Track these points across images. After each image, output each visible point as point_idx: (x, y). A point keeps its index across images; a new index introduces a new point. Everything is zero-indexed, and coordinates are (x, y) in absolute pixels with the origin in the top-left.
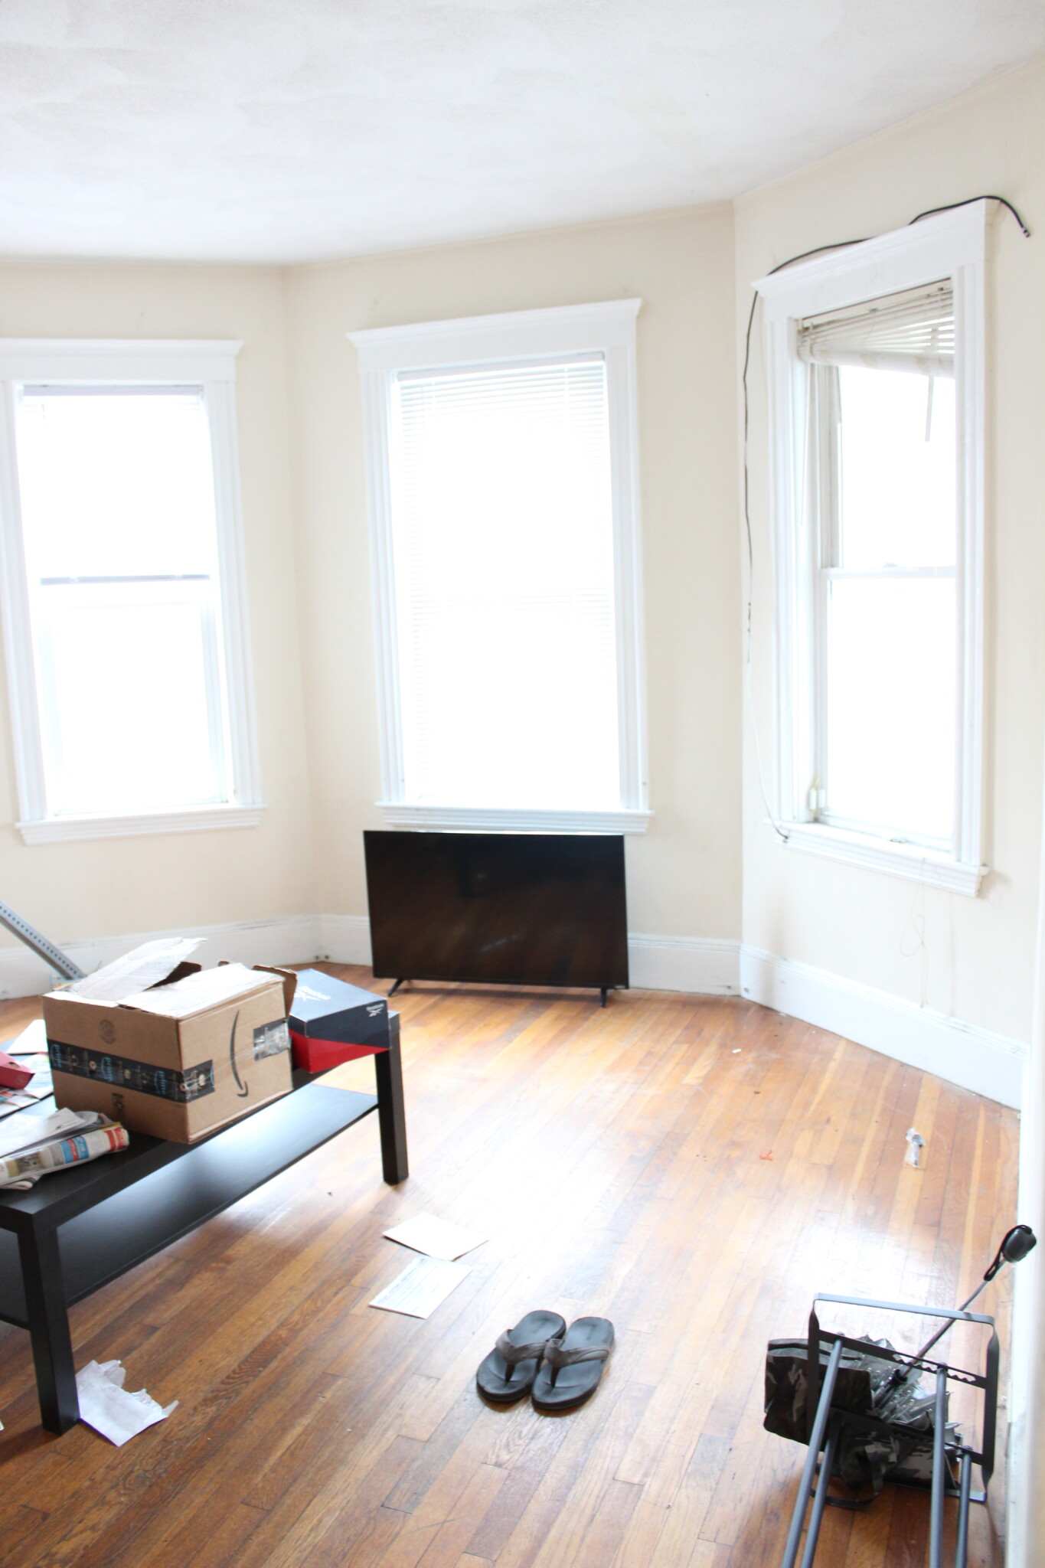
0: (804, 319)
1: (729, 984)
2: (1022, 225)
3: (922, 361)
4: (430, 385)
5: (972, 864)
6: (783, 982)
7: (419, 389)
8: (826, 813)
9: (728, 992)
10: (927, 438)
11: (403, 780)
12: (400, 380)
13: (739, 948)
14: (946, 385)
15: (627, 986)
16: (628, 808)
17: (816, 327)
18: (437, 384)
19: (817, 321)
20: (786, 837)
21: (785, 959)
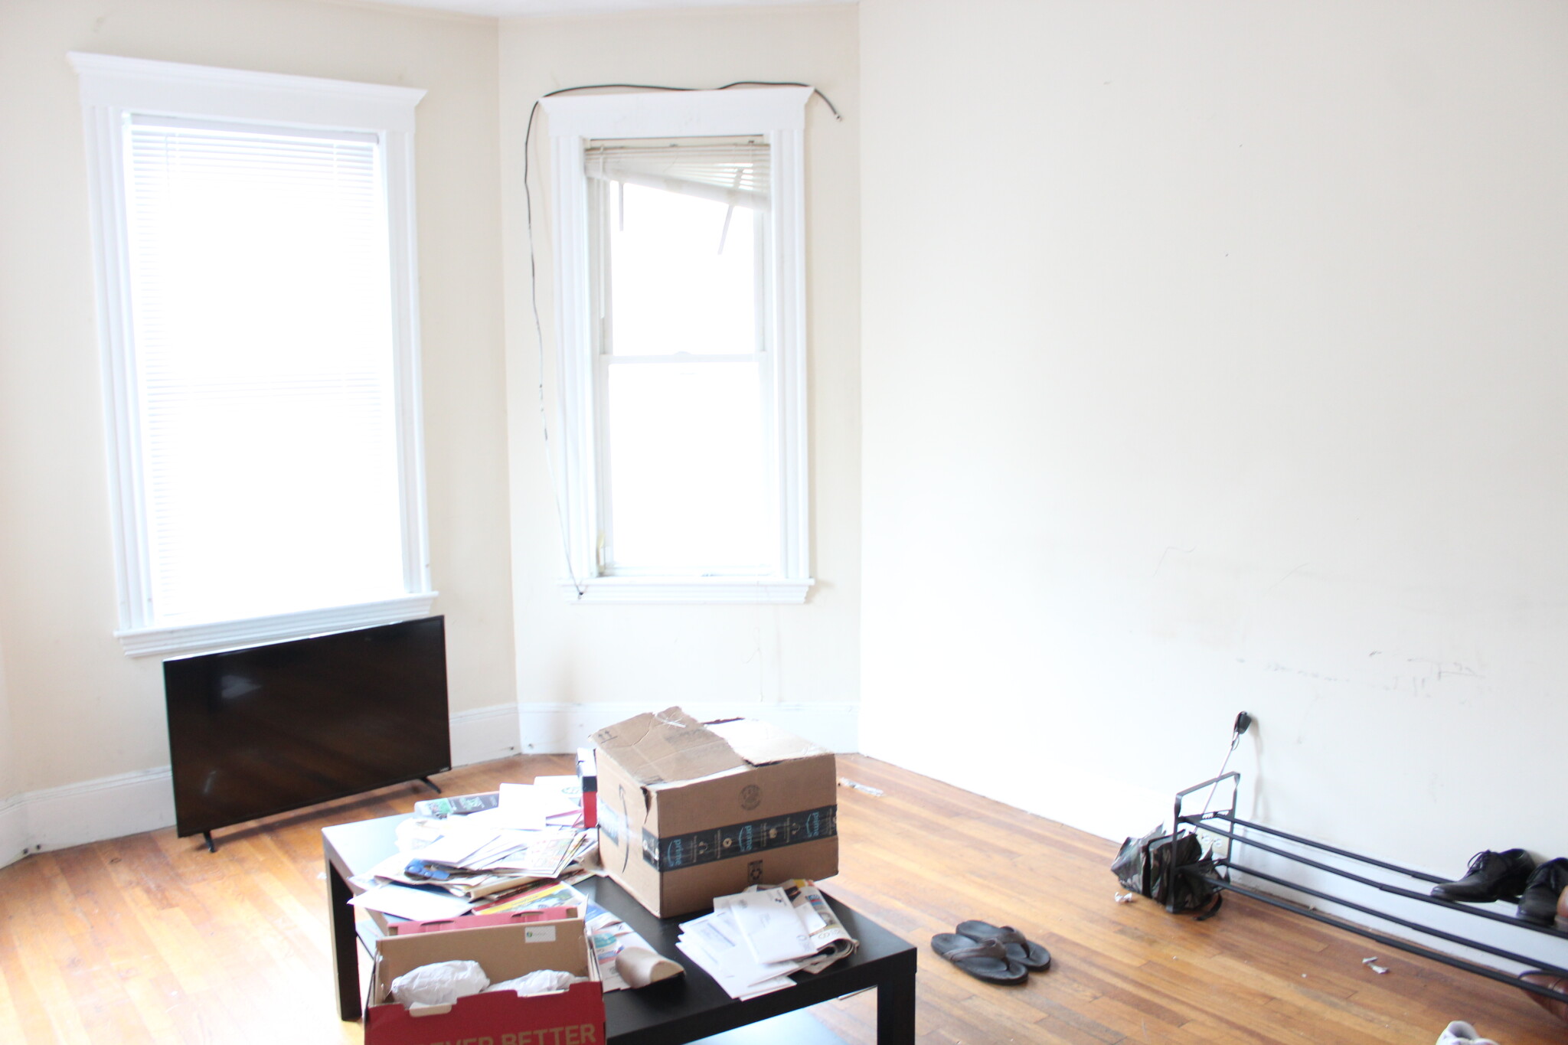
0: (592, 140)
1: (511, 746)
2: (835, 112)
3: (733, 194)
4: (173, 135)
5: (803, 578)
6: (581, 726)
7: (162, 138)
8: (616, 566)
9: (511, 754)
10: (720, 252)
11: (150, 600)
12: (134, 122)
13: (516, 708)
14: (745, 215)
15: (450, 769)
16: (411, 592)
17: (606, 149)
18: (181, 136)
19: (607, 144)
20: (581, 594)
21: (579, 705)
